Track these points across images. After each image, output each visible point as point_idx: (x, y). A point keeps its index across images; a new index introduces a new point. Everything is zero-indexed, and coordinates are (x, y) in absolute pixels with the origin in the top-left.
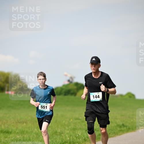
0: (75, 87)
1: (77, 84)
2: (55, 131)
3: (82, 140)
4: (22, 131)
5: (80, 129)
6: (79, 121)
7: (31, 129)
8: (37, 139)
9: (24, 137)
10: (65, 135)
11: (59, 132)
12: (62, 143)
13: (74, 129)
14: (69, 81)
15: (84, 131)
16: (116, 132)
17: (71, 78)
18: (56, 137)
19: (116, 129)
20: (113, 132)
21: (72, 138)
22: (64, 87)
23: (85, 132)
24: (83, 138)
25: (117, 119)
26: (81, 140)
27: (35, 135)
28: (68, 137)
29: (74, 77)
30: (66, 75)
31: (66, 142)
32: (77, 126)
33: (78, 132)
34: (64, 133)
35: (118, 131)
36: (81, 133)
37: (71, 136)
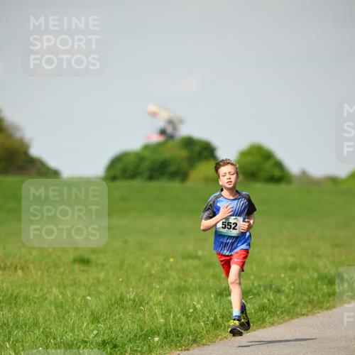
0: (184, 153)
1: (189, 142)
2: (118, 296)
3: (206, 324)
4: (12, 295)
5: (200, 288)
6: (196, 262)
7: (41, 290)
8: (61, 322)
9: (17, 315)
10: (151, 310)
11: (130, 300)
12: (141, 336)
13: (181, 290)
14: (163, 132)
15: (212, 296)
16: (315, 298)
17: (171, 122)
18: (121, 314)
19: (316, 288)
20: (306, 298)
21: (174, 317)
22: (147, 154)
23: (216, 298)
24: (208, 317)
25: (319, 256)
26: (203, 324)
27: (53, 308)
28: (162, 314)
29: (181, 121)
30: (154, 115)
31: (154, 333)
32: (190, 280)
33: (192, 300)
34: (147, 303)
35: (323, 296)
36: (202, 302)
37: (169, 311)
